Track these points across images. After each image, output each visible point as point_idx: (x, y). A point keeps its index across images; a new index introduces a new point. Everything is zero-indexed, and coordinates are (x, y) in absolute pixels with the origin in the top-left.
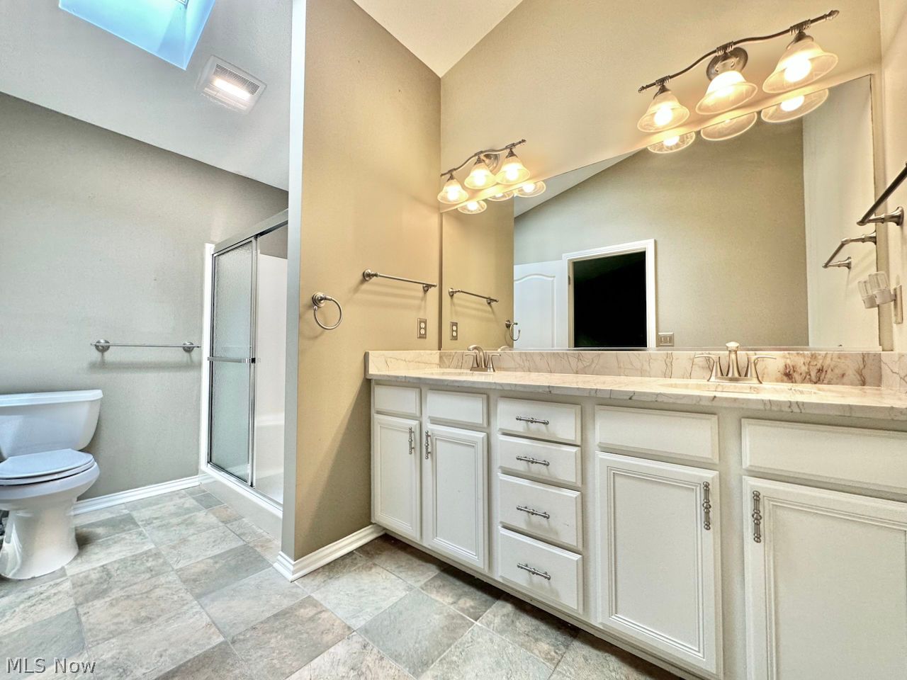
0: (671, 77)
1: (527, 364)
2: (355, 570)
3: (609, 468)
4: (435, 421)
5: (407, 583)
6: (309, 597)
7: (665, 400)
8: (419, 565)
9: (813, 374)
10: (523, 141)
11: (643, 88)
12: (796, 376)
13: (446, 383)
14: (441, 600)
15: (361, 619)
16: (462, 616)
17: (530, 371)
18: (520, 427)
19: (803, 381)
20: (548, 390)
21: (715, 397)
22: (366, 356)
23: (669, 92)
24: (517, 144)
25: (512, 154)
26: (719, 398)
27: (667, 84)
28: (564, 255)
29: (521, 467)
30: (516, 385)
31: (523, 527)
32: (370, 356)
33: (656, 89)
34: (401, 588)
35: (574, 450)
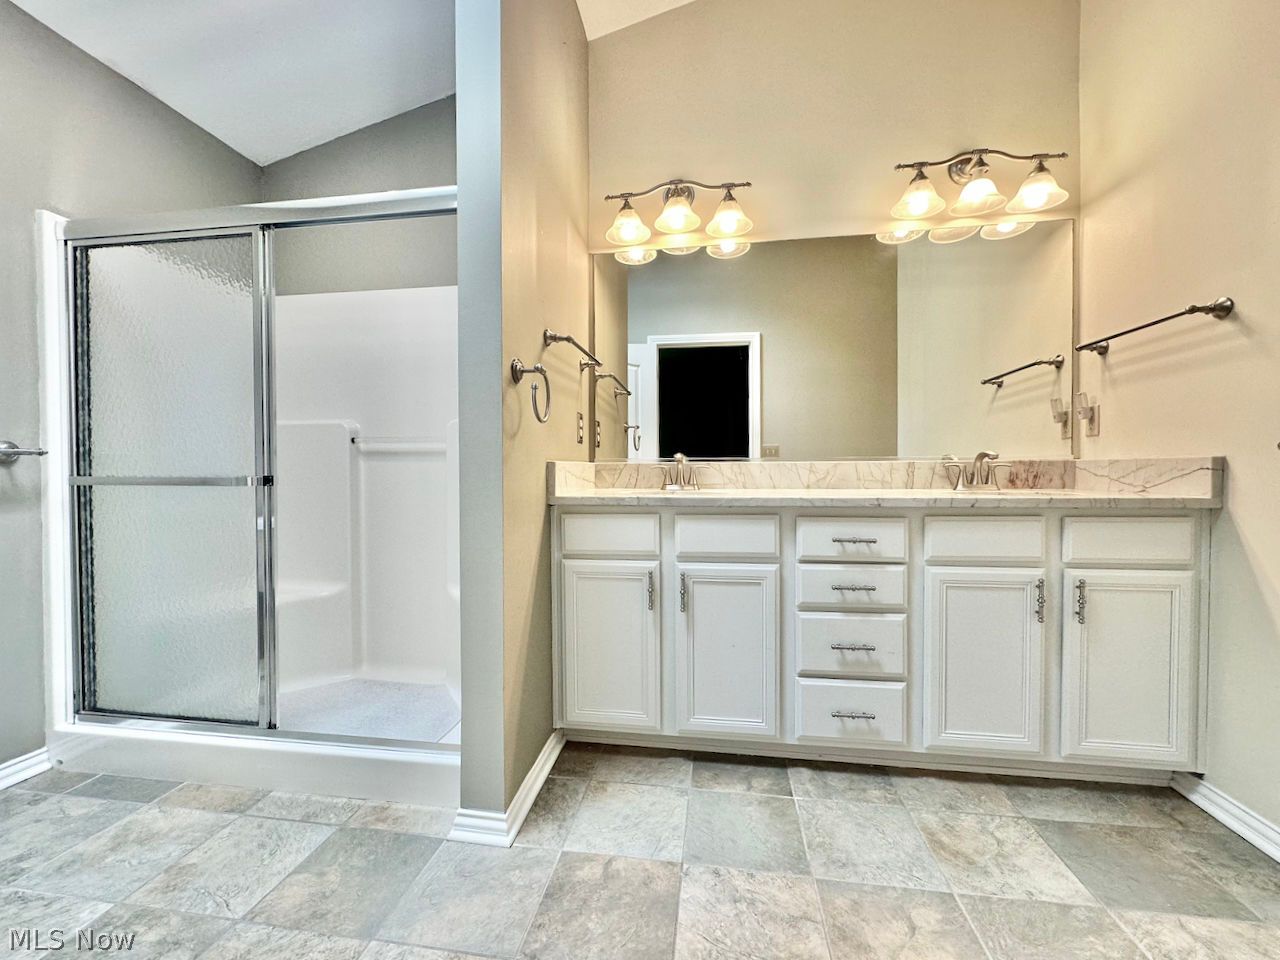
0: (931, 164)
1: (741, 478)
2: (583, 798)
3: (943, 582)
4: (685, 558)
5: (672, 789)
6: (564, 854)
7: (1008, 505)
8: (660, 764)
9: (1031, 479)
10: (749, 184)
11: (899, 167)
12: (1018, 482)
13: (719, 504)
14: (734, 791)
15: (670, 847)
16: (772, 798)
17: (745, 487)
18: (833, 551)
19: (1023, 487)
20: (876, 503)
21: (1052, 499)
22: (550, 468)
23: (928, 181)
24: (739, 185)
25: (730, 197)
26: (1056, 499)
27: (926, 170)
28: (649, 338)
29: (834, 598)
30: (832, 500)
31: (834, 668)
32: (557, 468)
33: (913, 172)
34: (672, 796)
35: (901, 568)
